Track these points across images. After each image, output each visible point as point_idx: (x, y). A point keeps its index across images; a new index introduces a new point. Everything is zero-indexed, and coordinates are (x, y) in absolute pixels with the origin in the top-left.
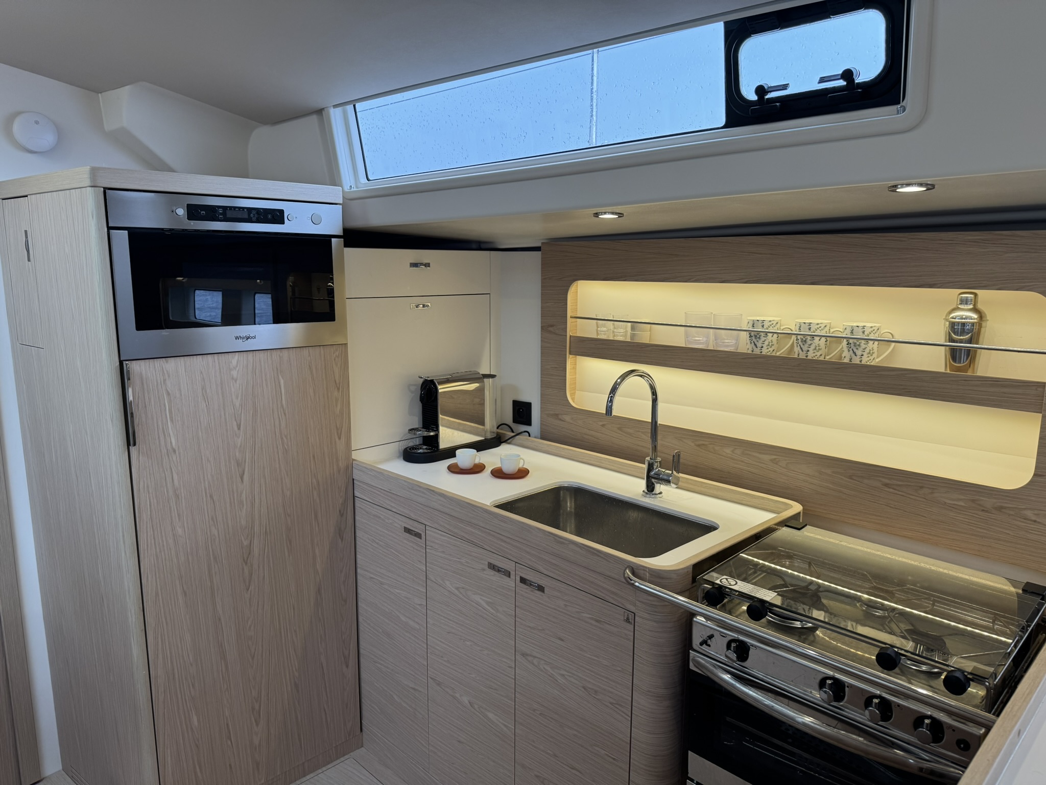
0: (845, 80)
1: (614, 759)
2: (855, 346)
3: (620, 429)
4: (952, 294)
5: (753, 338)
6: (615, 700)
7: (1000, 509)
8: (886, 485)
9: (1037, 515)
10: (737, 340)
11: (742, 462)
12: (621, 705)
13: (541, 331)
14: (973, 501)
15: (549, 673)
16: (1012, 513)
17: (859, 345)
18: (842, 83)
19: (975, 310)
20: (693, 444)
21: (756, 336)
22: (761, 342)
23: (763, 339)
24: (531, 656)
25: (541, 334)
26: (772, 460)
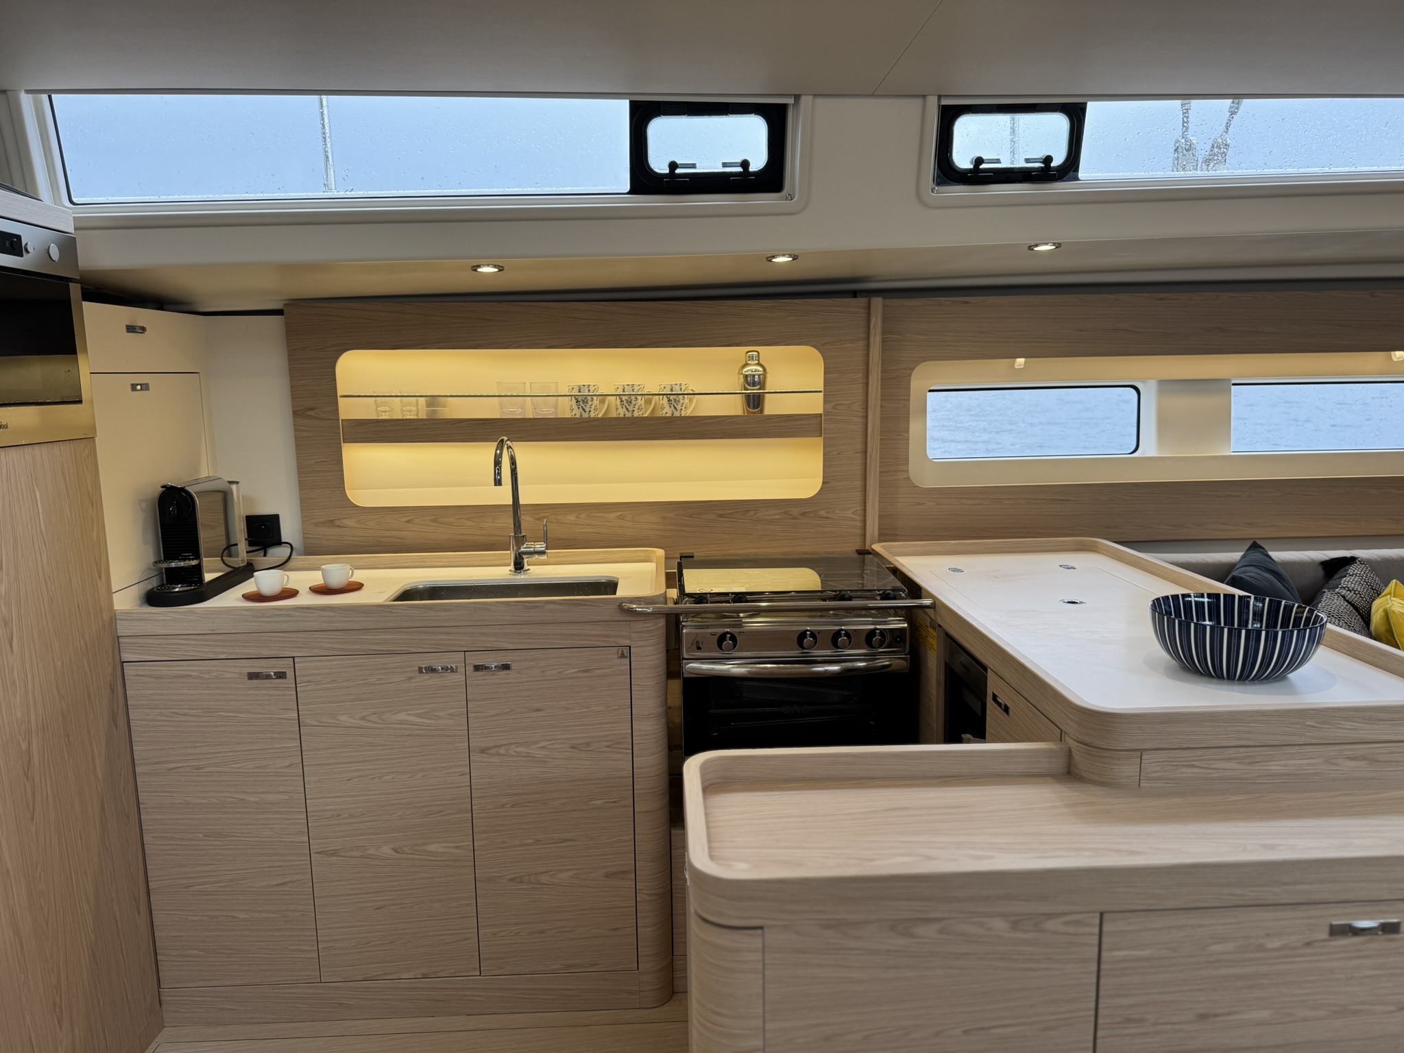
0: (743, 168)
1: (614, 802)
2: (675, 402)
3: (434, 521)
4: (739, 352)
5: (581, 403)
6: (612, 741)
7: (804, 514)
8: (721, 516)
9: (827, 512)
10: (556, 409)
11: (588, 525)
12: (620, 743)
13: (294, 417)
14: (785, 513)
15: (524, 754)
16: (812, 515)
17: (679, 401)
18: (740, 169)
19: (759, 364)
20: (532, 519)
21: (583, 401)
22: (588, 406)
23: (590, 403)
24: (495, 747)
25: (294, 421)
26: (618, 517)
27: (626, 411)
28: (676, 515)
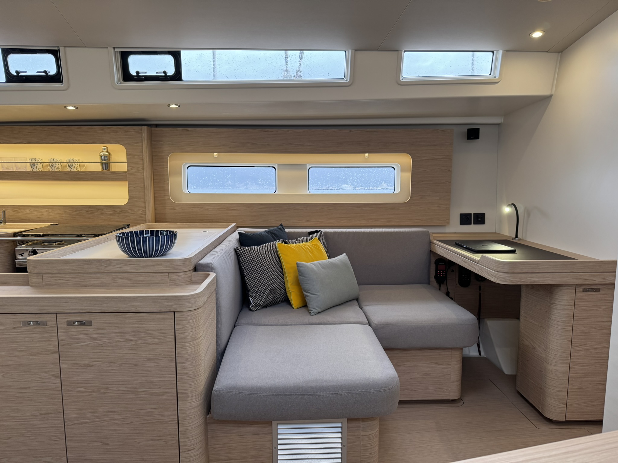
2: (71, 166)
4: (100, 146)
5: (32, 165)
7: (122, 211)
8: (88, 211)
9: (131, 211)
10: (26, 168)
11: (34, 214)
14: (114, 211)
16: (125, 212)
18: (44, 74)
19: (107, 152)
20: (11, 211)
22: (35, 167)
26: (46, 211)
27: (51, 169)
28: (69, 211)
